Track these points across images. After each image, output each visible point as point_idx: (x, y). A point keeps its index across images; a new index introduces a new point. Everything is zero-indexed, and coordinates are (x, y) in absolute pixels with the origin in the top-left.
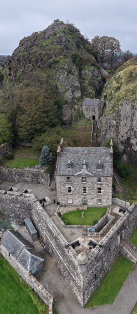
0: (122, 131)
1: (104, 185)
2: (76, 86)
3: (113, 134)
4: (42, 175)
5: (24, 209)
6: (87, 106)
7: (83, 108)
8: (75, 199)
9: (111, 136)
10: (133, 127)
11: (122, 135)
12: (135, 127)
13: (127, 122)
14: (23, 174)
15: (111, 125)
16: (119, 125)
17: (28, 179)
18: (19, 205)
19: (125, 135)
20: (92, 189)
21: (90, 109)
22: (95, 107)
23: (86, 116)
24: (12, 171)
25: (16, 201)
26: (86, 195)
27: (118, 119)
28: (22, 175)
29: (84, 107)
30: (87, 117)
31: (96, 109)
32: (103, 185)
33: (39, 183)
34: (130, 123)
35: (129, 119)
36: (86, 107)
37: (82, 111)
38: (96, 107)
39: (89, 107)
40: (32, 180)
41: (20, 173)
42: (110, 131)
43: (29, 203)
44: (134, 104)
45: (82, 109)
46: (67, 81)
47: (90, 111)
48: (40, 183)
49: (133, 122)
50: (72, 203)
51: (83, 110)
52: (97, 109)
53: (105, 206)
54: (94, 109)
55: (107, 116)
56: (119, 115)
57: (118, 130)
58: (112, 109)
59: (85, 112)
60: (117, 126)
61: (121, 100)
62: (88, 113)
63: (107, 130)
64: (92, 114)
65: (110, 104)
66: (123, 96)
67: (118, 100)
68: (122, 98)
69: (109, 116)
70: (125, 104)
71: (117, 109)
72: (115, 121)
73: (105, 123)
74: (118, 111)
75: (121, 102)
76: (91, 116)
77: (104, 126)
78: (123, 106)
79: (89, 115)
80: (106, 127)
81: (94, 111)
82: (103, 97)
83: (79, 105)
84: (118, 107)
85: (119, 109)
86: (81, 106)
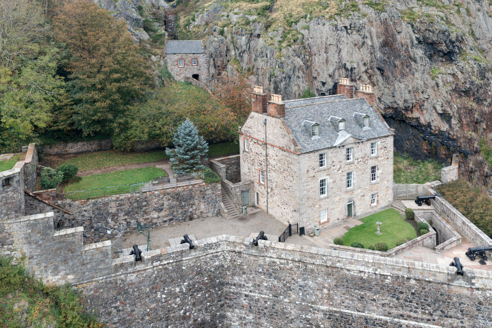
0: (321, 73)
1: (382, 158)
2: (136, 19)
3: (303, 82)
4: (201, 191)
5: (200, 290)
6: (179, 55)
7: (168, 60)
8: (334, 209)
9: (299, 87)
10: (344, 62)
11: (324, 81)
12: (348, 61)
13: (329, 54)
14: (145, 203)
15: (295, 67)
16: (311, 65)
17: (159, 217)
18: (186, 284)
19: (329, 80)
20: (363, 174)
21: (187, 62)
22: (198, 55)
23: (177, 78)
24: (106, 204)
25: (174, 275)
26: (352, 191)
27: (307, 53)
28: (140, 207)
29: (171, 59)
30: (180, 78)
31: (200, 60)
32: (380, 159)
33: (191, 219)
34: (336, 57)
35: (333, 49)
36: (176, 57)
37: (166, 68)
38: (202, 55)
39: (184, 56)
40: (172, 214)
41: (136, 204)
42: (295, 77)
43: (217, 263)
44: (336, 23)
45: (166, 63)
46: (112, 7)
47: (186, 66)
48: (195, 216)
49: (341, 53)
50: (328, 221)
51: (169, 65)
52: (202, 59)
53: (384, 208)
54: (197, 61)
55: (276, 53)
56: (306, 47)
57: (310, 74)
58: (284, 40)
59: (172, 69)
60: (308, 67)
61: (299, 20)
62: (180, 70)
63: (290, 78)
64: (191, 72)
65: (274, 32)
66: (303, 14)
67: (292, 22)
68: (302, 17)
69: (282, 51)
70: (314, 25)
71: (300, 36)
72: (299, 59)
73: (280, 65)
74: (302, 40)
75: (302, 23)
76: (189, 76)
77: (277, 72)
78: (313, 30)
79: (183, 75)
80: (283, 73)
81: (197, 65)
82: (213, 35)
83: (156, 55)
84: (299, 33)
85: (303, 35)
86: (162, 57)
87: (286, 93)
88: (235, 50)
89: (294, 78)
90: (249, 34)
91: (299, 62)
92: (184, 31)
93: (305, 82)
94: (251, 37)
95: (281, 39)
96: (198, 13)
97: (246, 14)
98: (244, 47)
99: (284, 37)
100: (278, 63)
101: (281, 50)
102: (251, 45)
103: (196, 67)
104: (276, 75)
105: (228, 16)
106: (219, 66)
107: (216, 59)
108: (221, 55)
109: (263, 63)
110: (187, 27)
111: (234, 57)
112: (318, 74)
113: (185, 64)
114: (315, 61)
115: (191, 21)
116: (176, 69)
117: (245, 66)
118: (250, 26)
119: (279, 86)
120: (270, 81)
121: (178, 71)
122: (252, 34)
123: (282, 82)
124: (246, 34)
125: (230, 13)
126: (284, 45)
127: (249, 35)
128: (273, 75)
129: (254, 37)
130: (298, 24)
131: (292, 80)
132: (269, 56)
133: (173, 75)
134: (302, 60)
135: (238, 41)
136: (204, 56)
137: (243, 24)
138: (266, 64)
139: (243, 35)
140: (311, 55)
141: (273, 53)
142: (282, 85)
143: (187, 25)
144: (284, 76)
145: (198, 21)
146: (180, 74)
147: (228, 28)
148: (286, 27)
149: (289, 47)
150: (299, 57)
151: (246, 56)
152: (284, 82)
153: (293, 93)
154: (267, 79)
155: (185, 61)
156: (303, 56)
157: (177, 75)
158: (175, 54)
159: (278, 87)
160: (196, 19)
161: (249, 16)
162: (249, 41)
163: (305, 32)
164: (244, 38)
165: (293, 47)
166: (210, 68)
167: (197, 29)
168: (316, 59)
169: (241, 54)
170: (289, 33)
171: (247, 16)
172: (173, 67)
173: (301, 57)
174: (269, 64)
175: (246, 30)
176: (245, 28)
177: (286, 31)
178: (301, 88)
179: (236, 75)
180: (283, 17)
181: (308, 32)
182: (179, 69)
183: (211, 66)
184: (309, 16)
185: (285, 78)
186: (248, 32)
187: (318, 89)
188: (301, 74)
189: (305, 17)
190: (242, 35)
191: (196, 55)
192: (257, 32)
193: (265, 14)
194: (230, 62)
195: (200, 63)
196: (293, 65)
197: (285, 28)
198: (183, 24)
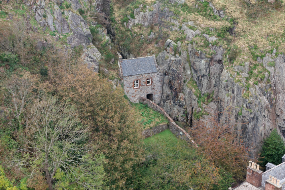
0: (284, 111)
2: (87, 36)
3: (268, 121)
6: (135, 76)
7: (125, 83)
15: (262, 107)
16: (275, 104)
23: (133, 100)
27: (272, 92)
29: (127, 82)
30: (135, 99)
31: (154, 79)
36: (132, 79)
38: (156, 74)
39: (140, 77)
45: (122, 86)
47: (141, 87)
51: (125, 87)
52: (156, 78)
54: (152, 80)
55: (243, 91)
56: (272, 85)
57: (274, 112)
58: (250, 77)
59: (128, 91)
60: (272, 105)
61: (265, 55)
62: (136, 92)
63: (257, 119)
64: (146, 91)
65: (240, 67)
66: (269, 48)
67: (257, 56)
68: (268, 52)
69: (250, 90)
70: (280, 62)
71: (266, 74)
72: (264, 97)
73: (248, 105)
74: (268, 78)
75: (268, 59)
76: (143, 96)
77: (245, 112)
78: (279, 67)
79: (138, 96)
80: (251, 113)
81: (151, 85)
82: (166, 50)
83: (114, 79)
84: (266, 70)
85: (269, 73)
86: (118, 80)
87: (254, 134)
88: (191, 70)
89: (261, 118)
90: (209, 58)
91: (264, 100)
92: (122, 28)
93: (270, 120)
94: (211, 61)
95: (247, 76)
96: (138, 10)
97: (204, 33)
98: (204, 72)
99: (250, 73)
100: (246, 103)
101: (248, 88)
102: (212, 70)
103: (150, 86)
104: (244, 115)
105: (180, 28)
106: (176, 89)
107: (173, 81)
108: (178, 77)
109: (229, 98)
110: (125, 24)
111: (190, 77)
112: (282, 113)
113: (140, 85)
114: (279, 99)
115: (129, 17)
116: (132, 91)
117: (204, 91)
118: (210, 49)
119: (248, 127)
120: (237, 118)
121: (134, 92)
122: (212, 58)
123: (250, 123)
124: (206, 57)
125: (183, 24)
126: (251, 82)
127: (209, 60)
128: (240, 114)
129: (214, 61)
130: (264, 58)
131: (259, 120)
132: (235, 92)
133: (129, 97)
134: (267, 98)
135: (197, 63)
136: (158, 74)
137: (202, 46)
138: (232, 100)
139: (203, 58)
140: (275, 93)
141: (241, 90)
142: (250, 126)
143: (124, 21)
144: (252, 117)
145: (138, 19)
146: (135, 95)
147: (182, 43)
148: (252, 61)
149: (256, 85)
150: (265, 96)
151: (205, 81)
152: (252, 123)
153: (260, 133)
154: (233, 116)
155: (140, 82)
156: (269, 95)
157: (132, 96)
158: (131, 76)
159: (246, 128)
160: (136, 16)
161: (208, 36)
162: (209, 66)
163: (271, 69)
164: (203, 62)
165: (260, 84)
166: (164, 87)
167: (138, 30)
168: (281, 97)
169: (200, 78)
170: (255, 69)
171: (205, 35)
172: (129, 89)
173: (267, 96)
174: (235, 101)
175: (206, 53)
176: (205, 51)
177: (252, 66)
178: (267, 127)
179: (195, 100)
180: (248, 48)
181: (274, 69)
182: (135, 90)
183: (165, 85)
184: (275, 51)
185: (253, 119)
186: (208, 56)
187: (280, 126)
188: (266, 113)
189: (271, 51)
190: (201, 58)
191: (151, 74)
192: (219, 57)
193: (226, 36)
194: (186, 83)
195: (154, 82)
196: (260, 106)
197: (250, 62)
198: (119, 19)
